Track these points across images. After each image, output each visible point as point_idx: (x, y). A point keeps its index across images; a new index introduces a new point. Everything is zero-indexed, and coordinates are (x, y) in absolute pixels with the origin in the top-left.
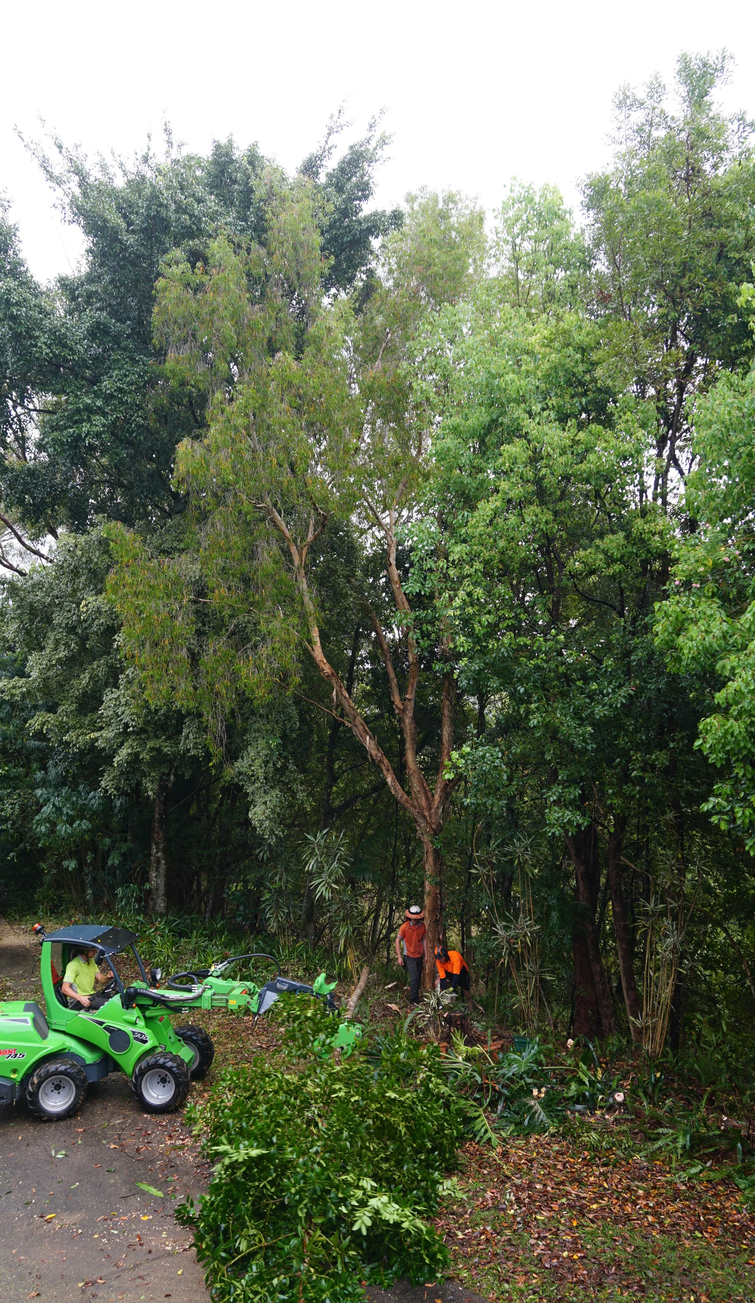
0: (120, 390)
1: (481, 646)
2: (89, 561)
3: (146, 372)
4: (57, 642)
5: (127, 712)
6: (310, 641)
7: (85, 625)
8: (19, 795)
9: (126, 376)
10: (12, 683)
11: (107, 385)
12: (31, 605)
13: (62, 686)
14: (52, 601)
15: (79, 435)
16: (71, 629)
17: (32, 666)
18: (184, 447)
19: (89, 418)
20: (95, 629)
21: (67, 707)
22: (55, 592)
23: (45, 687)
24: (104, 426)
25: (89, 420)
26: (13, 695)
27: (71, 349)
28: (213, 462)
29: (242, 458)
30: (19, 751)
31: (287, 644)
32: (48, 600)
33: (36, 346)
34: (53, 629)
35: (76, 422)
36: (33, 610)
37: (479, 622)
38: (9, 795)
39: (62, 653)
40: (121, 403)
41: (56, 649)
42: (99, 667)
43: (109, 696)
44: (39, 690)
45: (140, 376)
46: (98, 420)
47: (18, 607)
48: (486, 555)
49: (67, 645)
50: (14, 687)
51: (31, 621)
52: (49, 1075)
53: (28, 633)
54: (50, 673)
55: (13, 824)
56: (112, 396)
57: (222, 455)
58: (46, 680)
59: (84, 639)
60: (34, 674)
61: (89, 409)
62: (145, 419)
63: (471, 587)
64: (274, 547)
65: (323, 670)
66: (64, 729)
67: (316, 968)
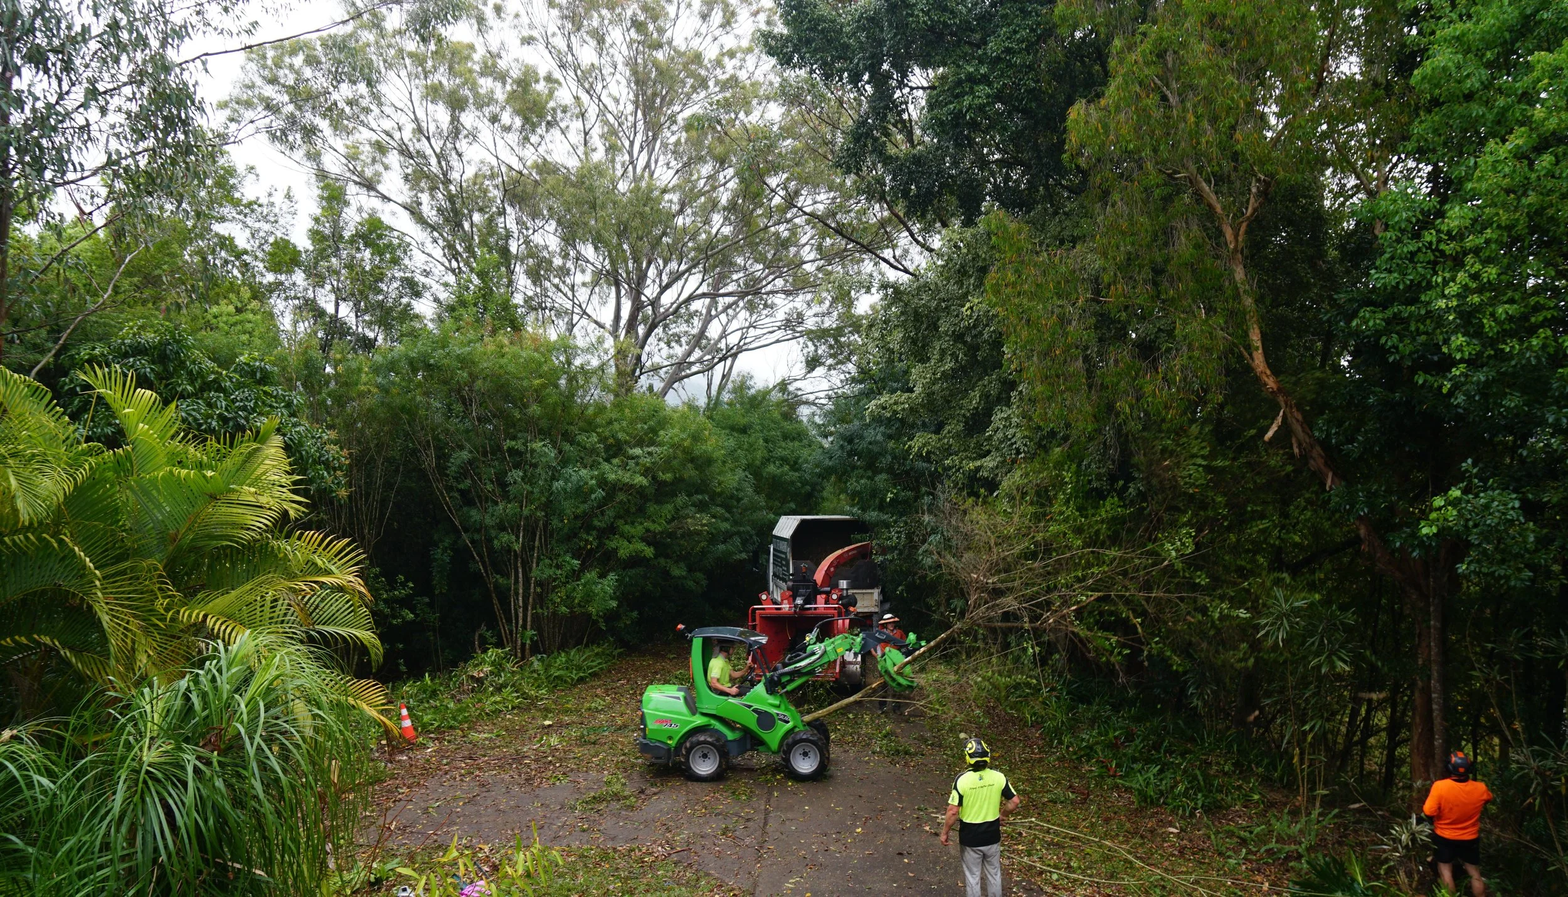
0: (1008, 50)
1: (1496, 350)
2: (976, 257)
3: (1039, 24)
4: (943, 352)
5: (1018, 435)
6: (1248, 347)
7: (974, 332)
8: (906, 523)
9: (1015, 32)
10: (894, 397)
11: (993, 47)
12: (916, 312)
13: (948, 402)
14: (938, 305)
15: (961, 111)
16: (958, 337)
17: (915, 381)
18: (1077, 112)
19: (972, 88)
20: (986, 336)
21: (953, 427)
22: (942, 295)
23: (929, 401)
24: (988, 96)
25: (972, 92)
26: (895, 412)
27: (952, 12)
28: (1112, 126)
29: (1149, 117)
30: (907, 473)
31: (1209, 350)
32: (934, 304)
33: (912, 15)
34: (939, 339)
35: (957, 96)
36: (917, 316)
37: (1493, 315)
38: (895, 522)
39: (948, 365)
40: (1010, 65)
41: (941, 360)
42: (991, 383)
43: (999, 416)
44: (923, 406)
45: (1032, 30)
46: (982, 90)
47: (902, 313)
48: (1504, 217)
49: (954, 356)
50: (896, 403)
51: (918, 330)
52: (699, 743)
53: (914, 342)
54: (936, 387)
55: (900, 553)
56: (998, 59)
57: (1122, 117)
58: (930, 395)
59: (973, 349)
60: (918, 389)
61: (972, 79)
62: (1038, 81)
63: (1478, 266)
64: (1195, 228)
65: (1266, 384)
66: (947, 451)
67: (1250, 766)
